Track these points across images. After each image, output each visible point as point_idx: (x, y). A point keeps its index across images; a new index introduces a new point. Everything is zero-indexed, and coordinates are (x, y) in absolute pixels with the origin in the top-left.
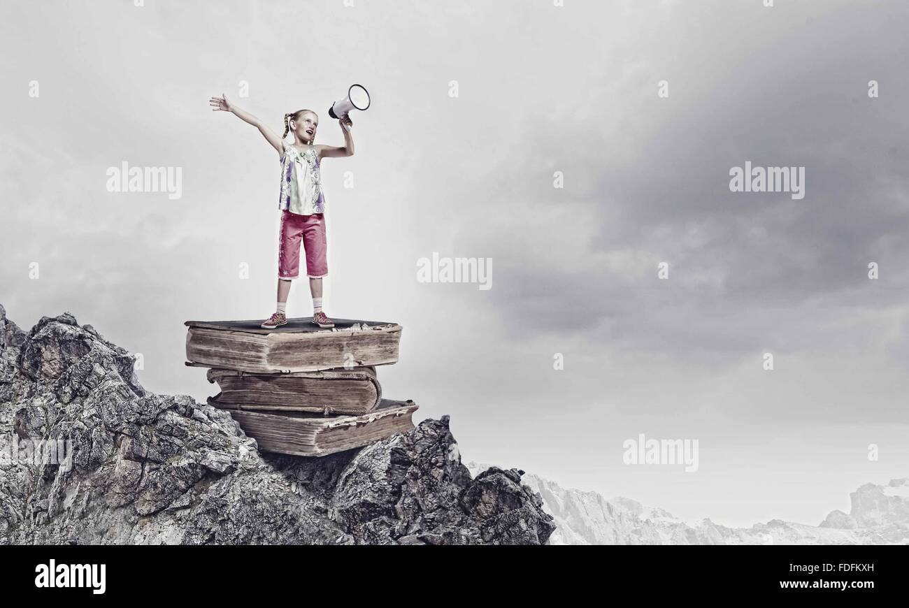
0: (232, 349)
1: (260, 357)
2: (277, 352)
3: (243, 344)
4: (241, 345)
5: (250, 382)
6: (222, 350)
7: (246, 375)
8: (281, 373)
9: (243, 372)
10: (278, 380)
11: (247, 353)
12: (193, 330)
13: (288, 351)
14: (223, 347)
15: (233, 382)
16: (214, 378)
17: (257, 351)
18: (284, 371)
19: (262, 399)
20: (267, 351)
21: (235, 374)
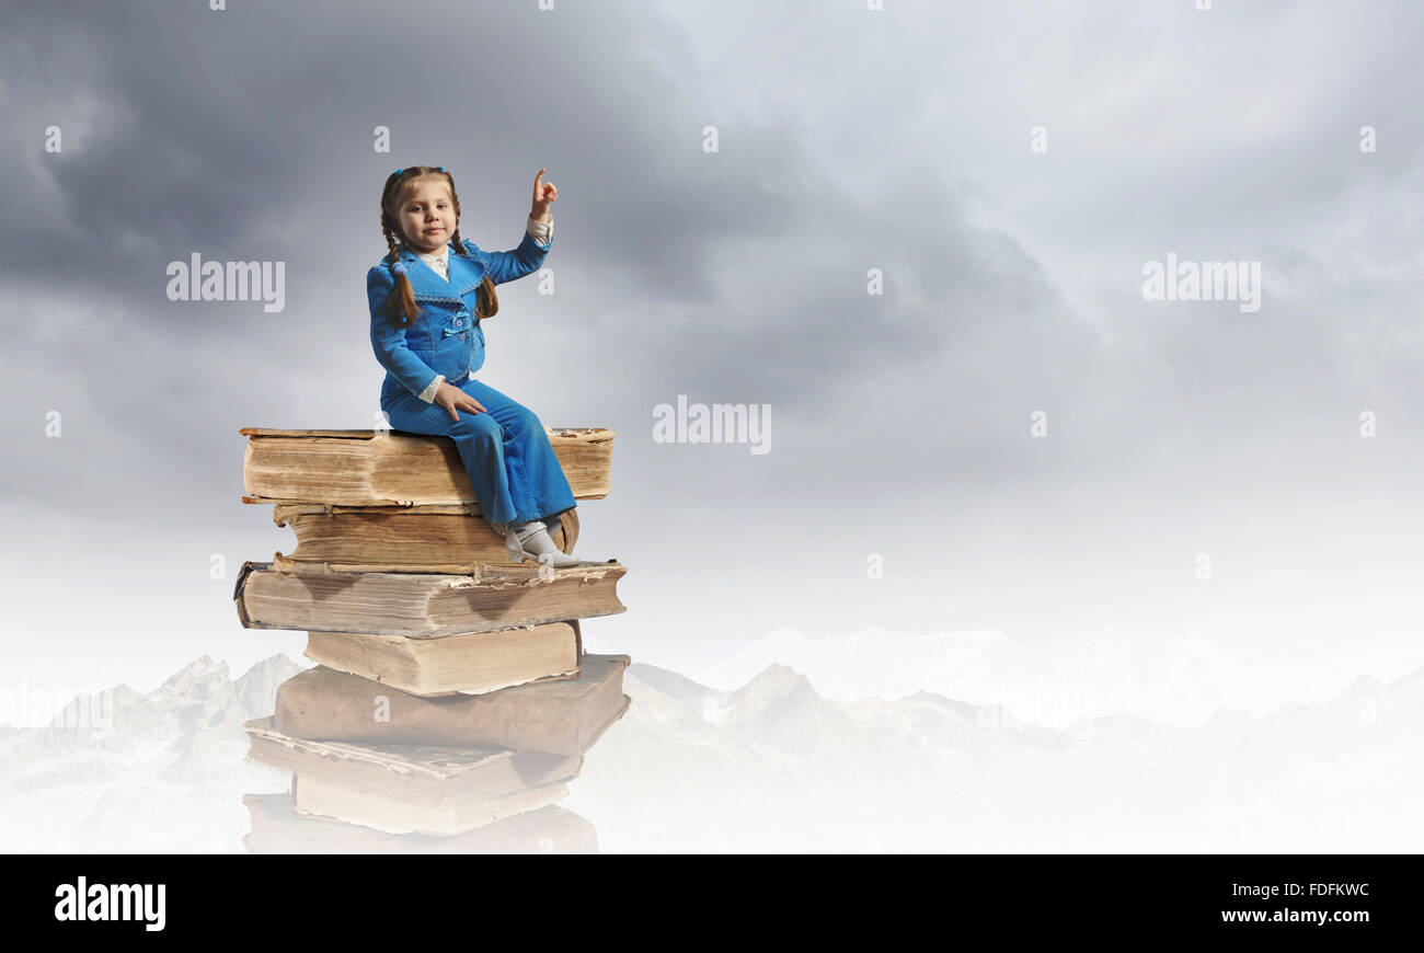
0: (317, 468)
1: (360, 479)
2: (389, 469)
3: (332, 459)
4: (330, 460)
5: (346, 522)
6: (300, 472)
7: (339, 511)
8: (397, 507)
9: (334, 506)
10: (393, 518)
11: (340, 474)
12: (254, 443)
13: (409, 469)
14: (301, 467)
15: (316, 523)
16: (284, 518)
17: (356, 470)
18: (401, 503)
19: (366, 554)
20: (371, 467)
21: (319, 509)
